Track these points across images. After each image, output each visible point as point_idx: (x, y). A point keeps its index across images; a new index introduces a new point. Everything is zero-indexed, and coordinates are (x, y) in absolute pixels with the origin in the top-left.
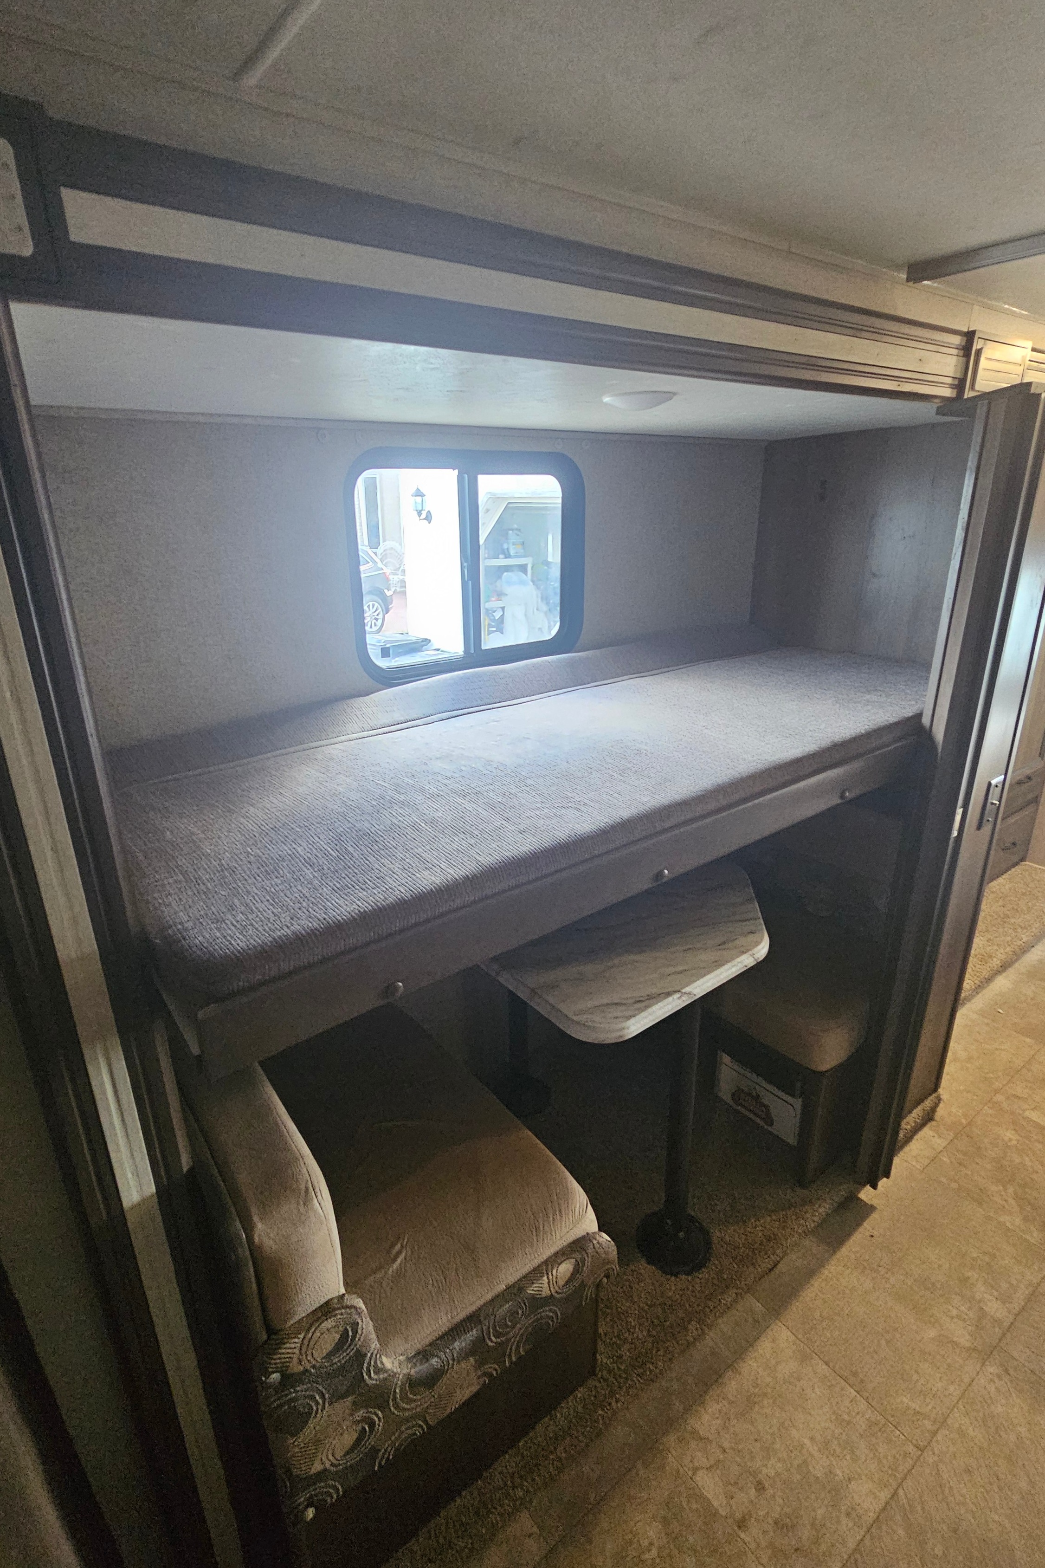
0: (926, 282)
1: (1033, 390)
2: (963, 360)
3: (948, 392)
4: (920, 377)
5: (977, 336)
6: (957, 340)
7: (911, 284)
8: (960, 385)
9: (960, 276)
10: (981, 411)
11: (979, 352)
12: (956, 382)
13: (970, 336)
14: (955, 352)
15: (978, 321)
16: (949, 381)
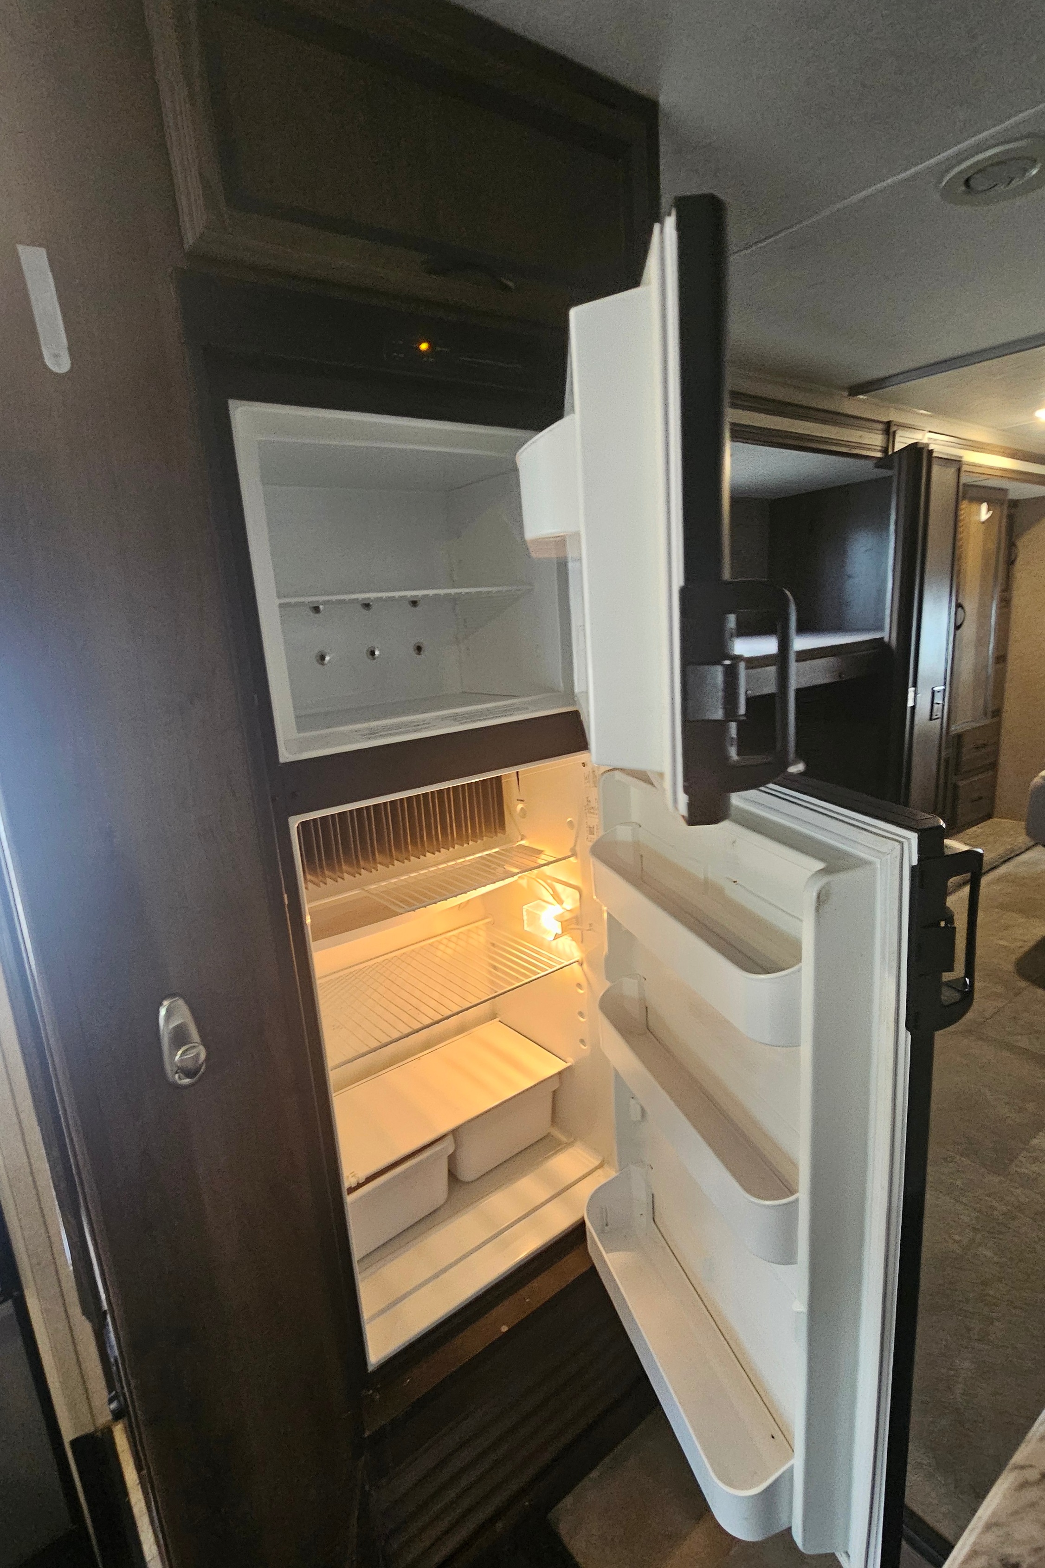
0: (861, 397)
1: (919, 446)
2: (886, 436)
3: (879, 455)
4: (861, 446)
5: (893, 423)
6: (881, 426)
7: (850, 397)
8: (885, 450)
9: (880, 391)
10: (896, 460)
11: (894, 433)
12: (883, 449)
13: (889, 424)
14: (881, 432)
15: (893, 416)
16: (879, 448)
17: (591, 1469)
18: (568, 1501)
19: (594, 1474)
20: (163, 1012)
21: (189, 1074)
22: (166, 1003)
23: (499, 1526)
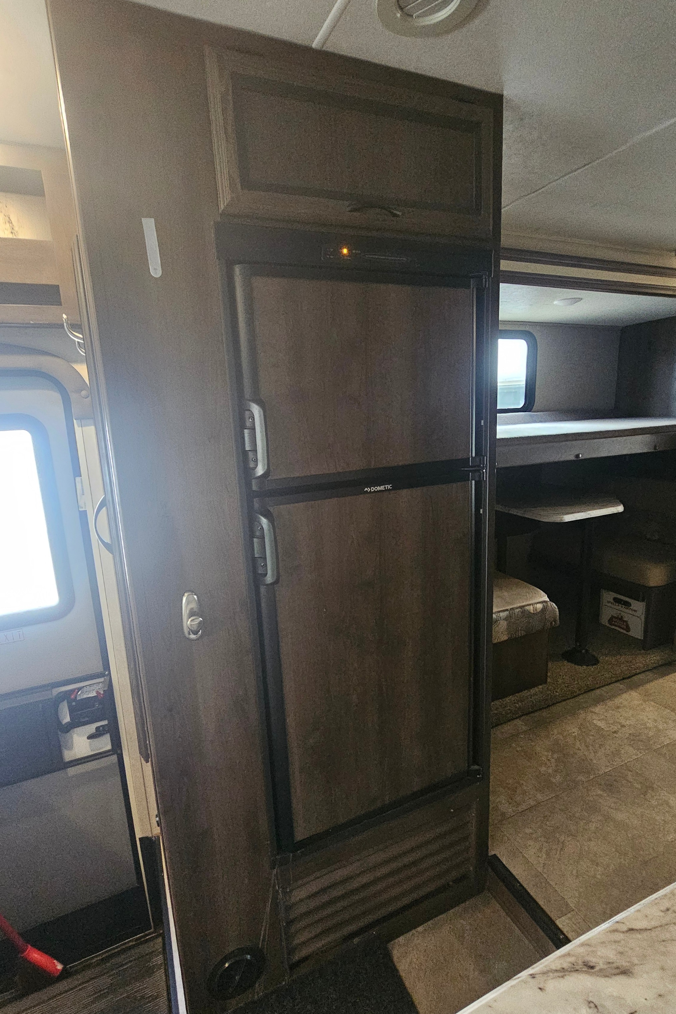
17: (419, 926)
18: (401, 939)
19: (420, 929)
20: (184, 599)
21: (195, 633)
22: (186, 594)
23: (356, 940)
